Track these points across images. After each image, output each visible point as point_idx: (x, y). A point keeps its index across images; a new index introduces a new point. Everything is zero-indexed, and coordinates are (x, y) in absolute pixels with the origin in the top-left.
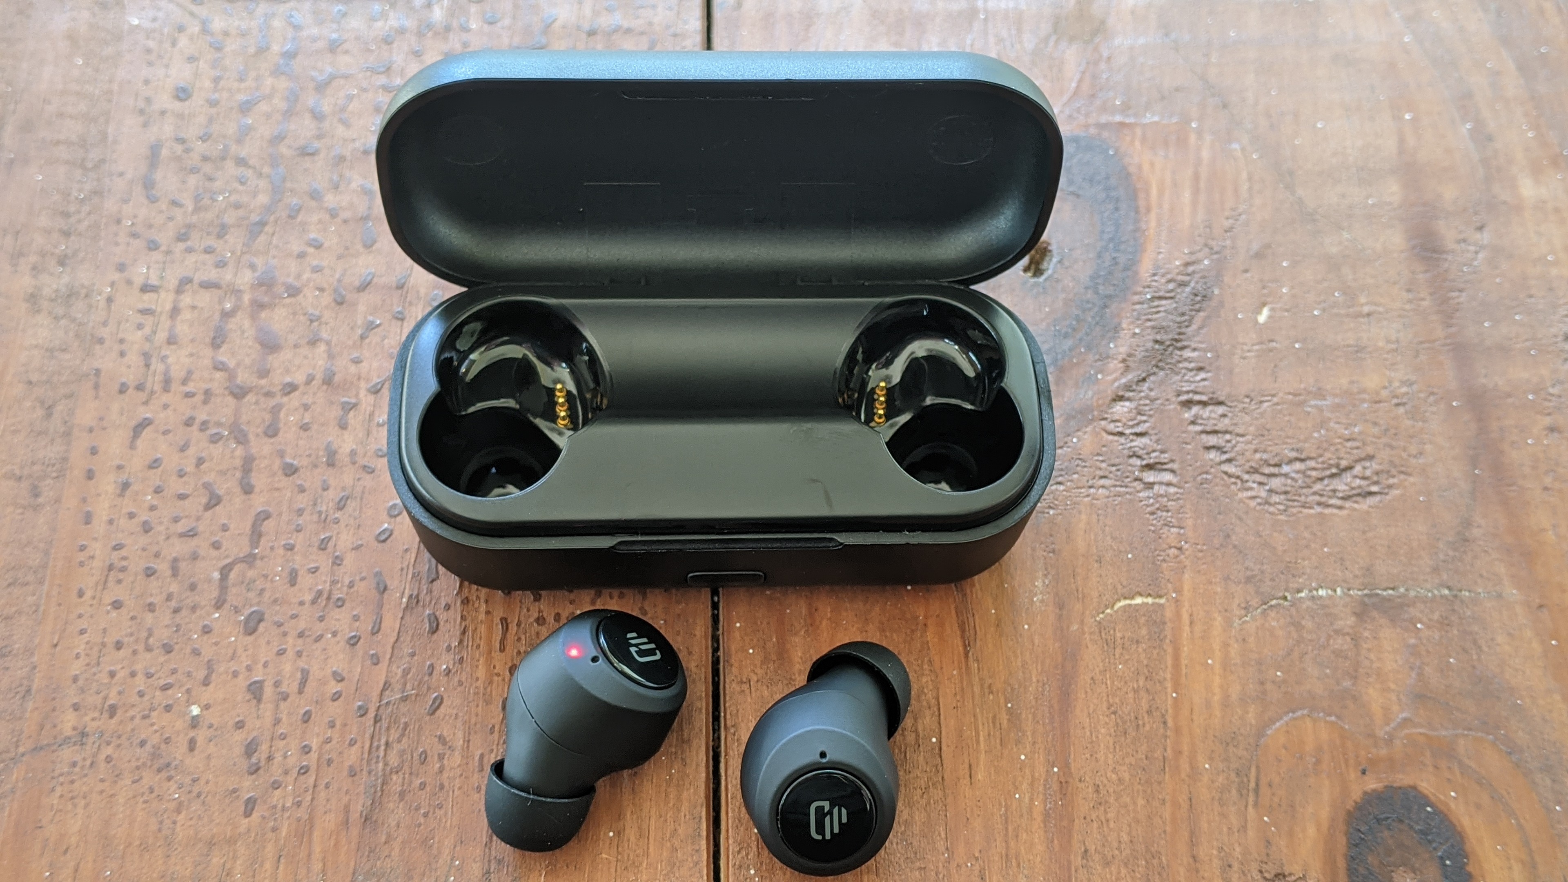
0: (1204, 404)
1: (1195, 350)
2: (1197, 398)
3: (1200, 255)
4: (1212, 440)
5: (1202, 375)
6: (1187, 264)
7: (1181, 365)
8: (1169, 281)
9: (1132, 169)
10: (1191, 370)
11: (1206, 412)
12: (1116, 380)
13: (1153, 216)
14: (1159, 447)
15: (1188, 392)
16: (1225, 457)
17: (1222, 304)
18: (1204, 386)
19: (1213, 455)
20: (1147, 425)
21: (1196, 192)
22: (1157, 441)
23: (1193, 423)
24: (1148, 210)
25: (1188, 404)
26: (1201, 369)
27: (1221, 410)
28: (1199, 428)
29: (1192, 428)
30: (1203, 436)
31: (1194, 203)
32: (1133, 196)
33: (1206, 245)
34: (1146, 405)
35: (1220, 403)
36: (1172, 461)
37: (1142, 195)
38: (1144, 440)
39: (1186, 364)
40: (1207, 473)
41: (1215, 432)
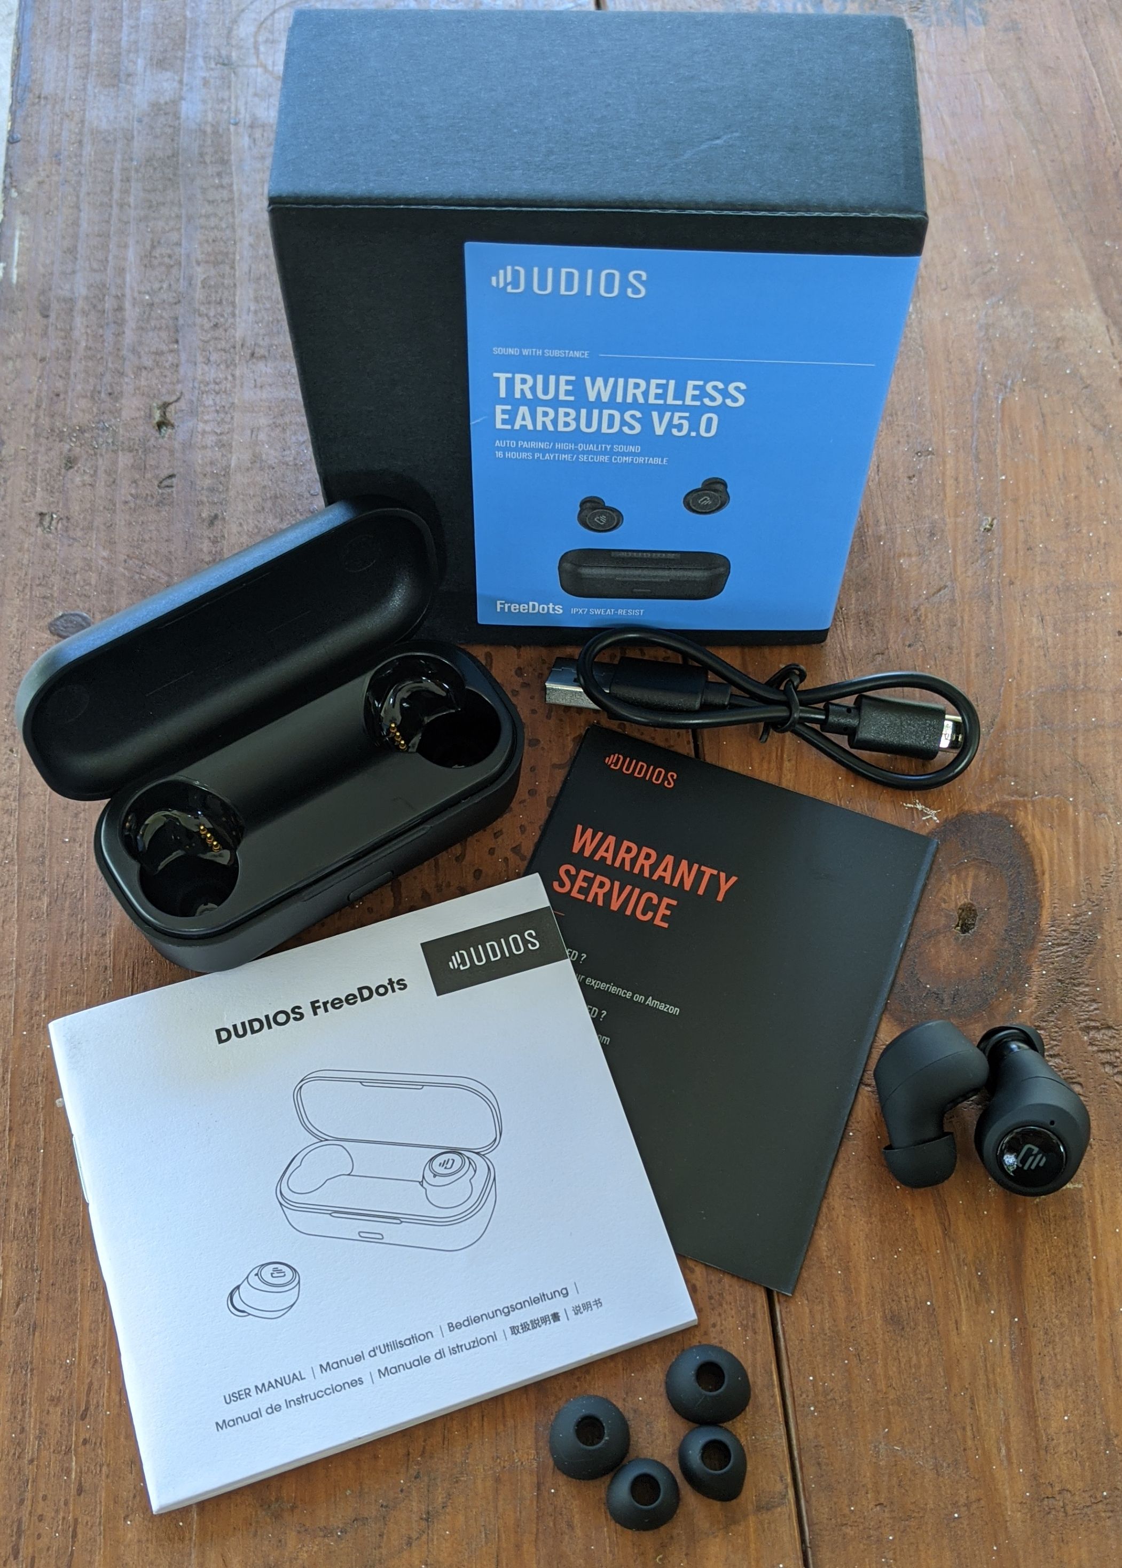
0: (1097, 1029)
1: (1087, 985)
2: (1093, 1024)
3: (1084, 908)
4: (1105, 1057)
5: (1095, 1006)
6: (1076, 916)
7: (1079, 998)
8: (1064, 931)
9: (1028, 840)
10: (1085, 1002)
11: (1099, 1036)
12: (1032, 1013)
13: (1047, 876)
14: (1067, 1065)
15: (1085, 1020)
16: (1116, 1070)
17: (1103, 948)
18: (1097, 1014)
19: (1108, 1069)
20: (1057, 1049)
21: (1077, 855)
22: (1068, 1061)
23: (1091, 1044)
24: (1043, 874)
25: (1087, 1029)
26: (1094, 1001)
27: (1110, 1033)
28: (1095, 1048)
29: (1090, 1048)
30: (1100, 1054)
31: (1077, 865)
32: (1031, 861)
33: (1089, 899)
34: (1056, 1032)
35: (1109, 1027)
36: (1079, 1076)
37: (1037, 861)
38: (1057, 1060)
39: (1082, 998)
40: (1105, 1084)
41: (1108, 1051)
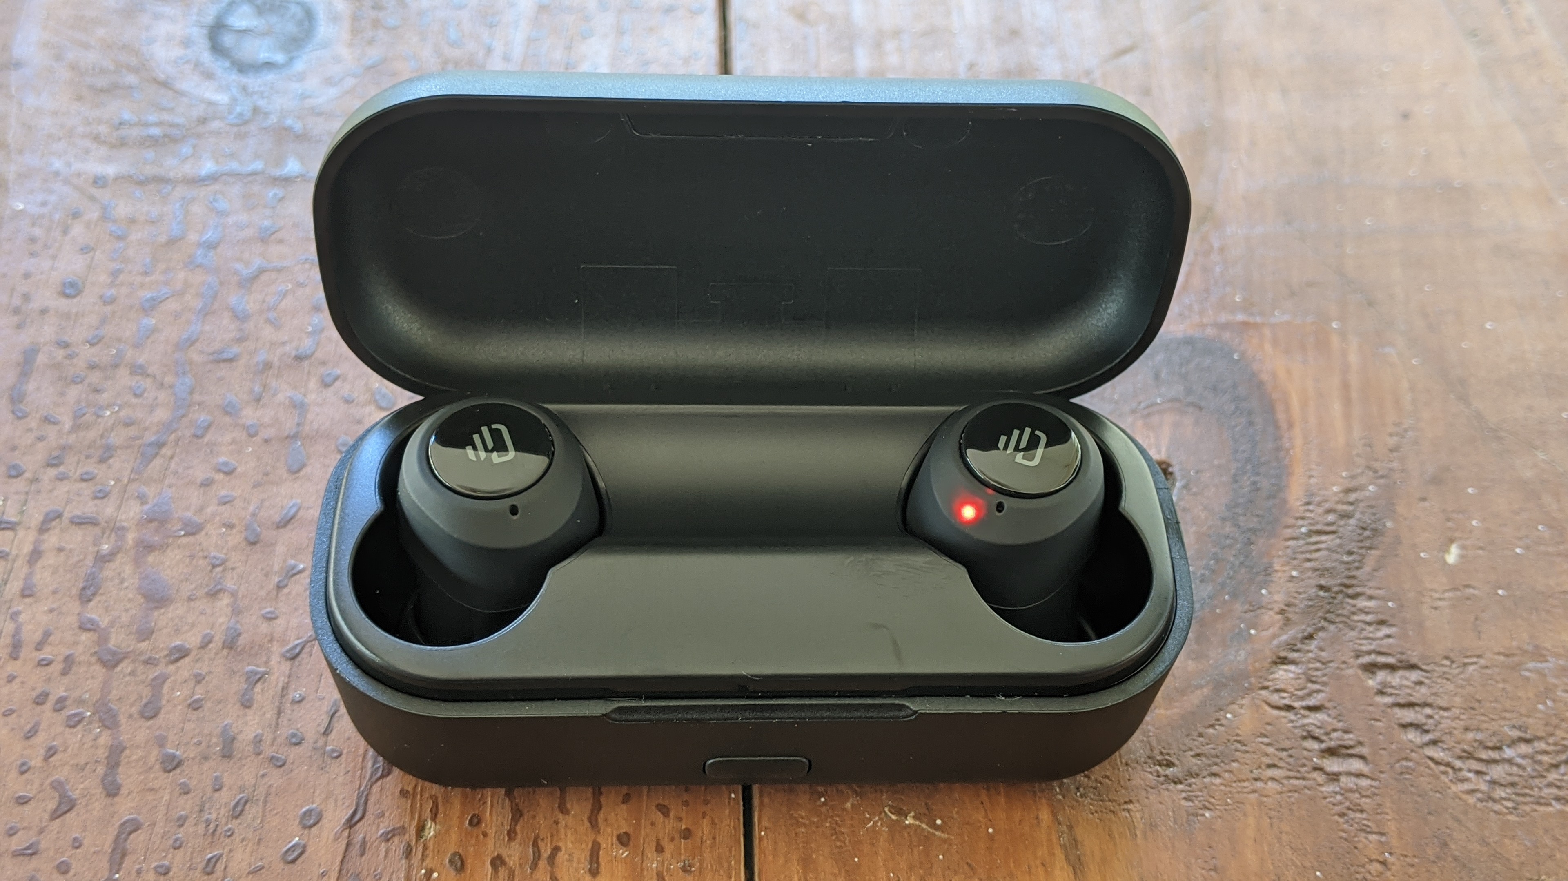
0: (1392, 668)
1: (1371, 598)
2: (1382, 659)
3: (1362, 480)
4: (1409, 715)
5: (1385, 631)
6: (1348, 491)
7: (1356, 618)
8: (1329, 511)
9: (1265, 377)
10: (1369, 624)
11: (1396, 679)
12: (1274, 636)
13: (1297, 431)
14: (1340, 725)
15: (1369, 653)
16: (1427, 738)
17: (1398, 541)
18: (1390, 646)
19: (1412, 735)
20: (1320, 696)
21: (1347, 401)
22: (1339, 717)
23: (1381, 693)
24: (1291, 425)
25: (1371, 668)
26: (1382, 623)
27: (1414, 675)
28: (1388, 700)
29: (1379, 699)
30: (1397, 710)
31: (1347, 416)
32: (1270, 409)
33: (1369, 468)
34: (1317, 669)
35: (1413, 667)
36: (1360, 743)
37: (1280, 408)
38: (1320, 716)
39: (1363, 617)
40: (1407, 759)
41: (1411, 705)
